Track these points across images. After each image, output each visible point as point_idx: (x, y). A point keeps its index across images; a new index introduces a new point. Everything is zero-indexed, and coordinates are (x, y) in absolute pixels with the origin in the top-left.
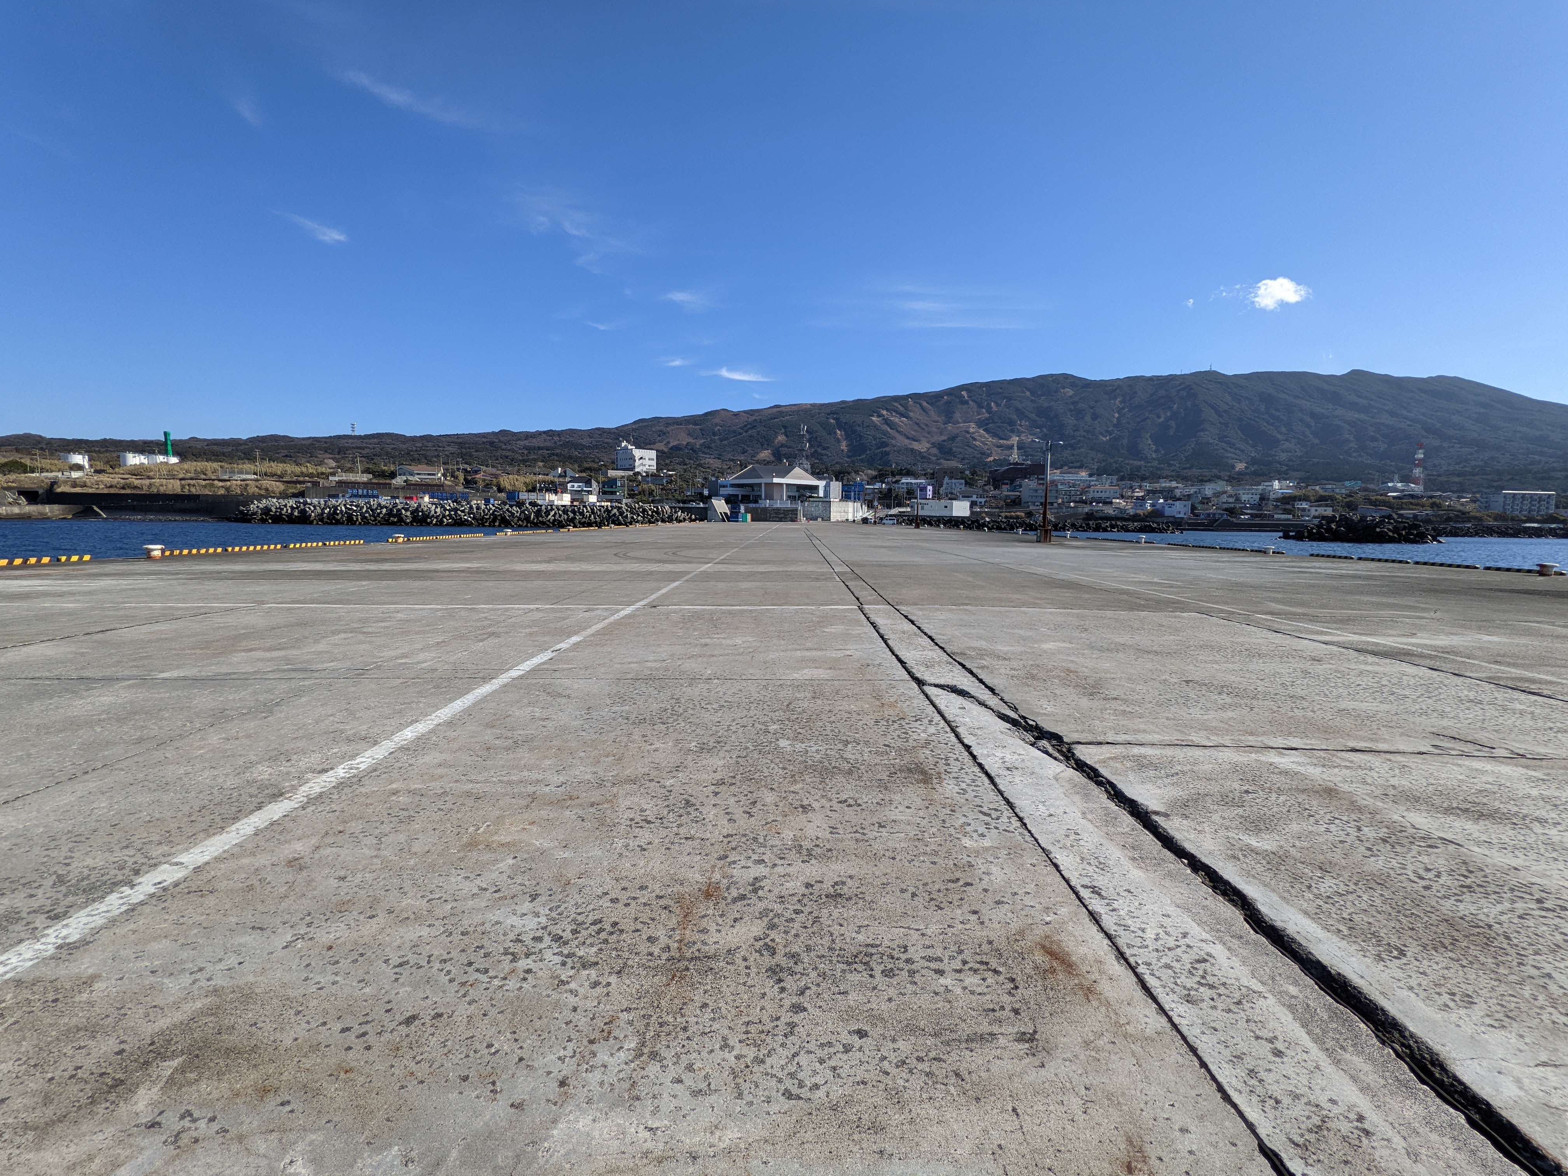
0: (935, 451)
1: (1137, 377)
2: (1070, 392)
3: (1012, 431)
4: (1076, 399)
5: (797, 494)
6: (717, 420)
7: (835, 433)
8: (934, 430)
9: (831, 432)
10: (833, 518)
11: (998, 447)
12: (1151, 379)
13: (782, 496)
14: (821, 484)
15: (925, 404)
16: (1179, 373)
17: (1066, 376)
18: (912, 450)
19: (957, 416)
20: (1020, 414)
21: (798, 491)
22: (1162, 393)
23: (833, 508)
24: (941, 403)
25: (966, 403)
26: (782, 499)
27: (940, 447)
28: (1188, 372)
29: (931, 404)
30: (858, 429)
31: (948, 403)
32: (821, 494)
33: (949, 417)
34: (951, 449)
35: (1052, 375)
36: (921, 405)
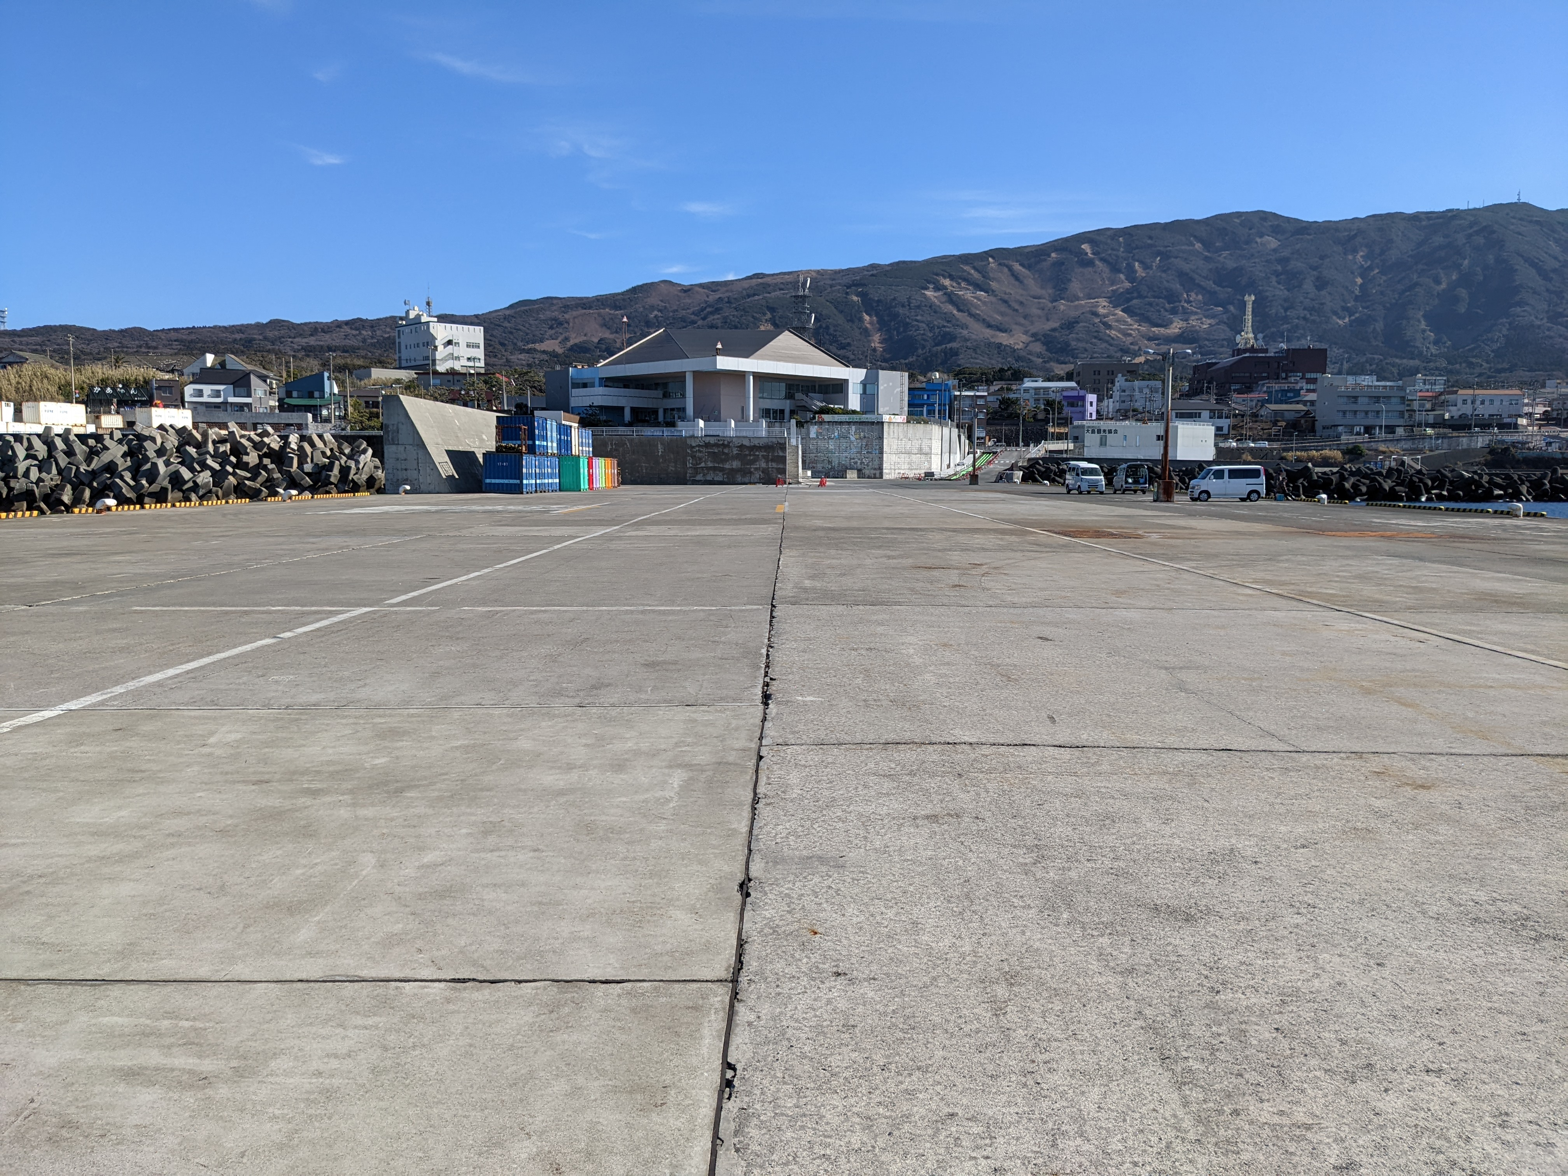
0: (1038, 348)
1: (1389, 215)
2: (1272, 242)
3: (1174, 311)
4: (1286, 253)
5: (787, 405)
6: (653, 300)
7: (861, 320)
8: (1035, 311)
9: (854, 318)
10: (890, 472)
11: (1150, 339)
12: (1416, 218)
13: (744, 410)
14: (854, 376)
15: (1017, 267)
16: (1463, 207)
17: (1263, 216)
18: (999, 346)
19: (1075, 286)
20: (1188, 280)
21: (790, 396)
22: (1438, 240)
23: (889, 443)
24: (1045, 265)
25: (1090, 263)
26: (742, 417)
27: (1047, 340)
28: (1479, 205)
29: (1029, 267)
30: (901, 311)
31: (1059, 264)
32: (854, 402)
33: (1060, 288)
34: (1067, 344)
35: (1239, 214)
36: (1010, 269)
